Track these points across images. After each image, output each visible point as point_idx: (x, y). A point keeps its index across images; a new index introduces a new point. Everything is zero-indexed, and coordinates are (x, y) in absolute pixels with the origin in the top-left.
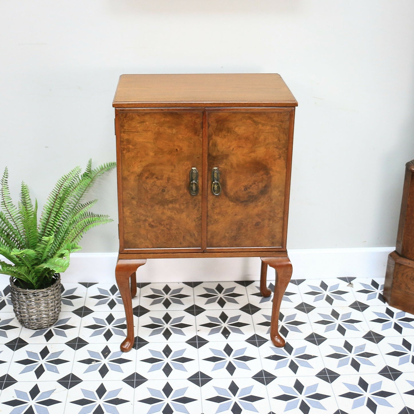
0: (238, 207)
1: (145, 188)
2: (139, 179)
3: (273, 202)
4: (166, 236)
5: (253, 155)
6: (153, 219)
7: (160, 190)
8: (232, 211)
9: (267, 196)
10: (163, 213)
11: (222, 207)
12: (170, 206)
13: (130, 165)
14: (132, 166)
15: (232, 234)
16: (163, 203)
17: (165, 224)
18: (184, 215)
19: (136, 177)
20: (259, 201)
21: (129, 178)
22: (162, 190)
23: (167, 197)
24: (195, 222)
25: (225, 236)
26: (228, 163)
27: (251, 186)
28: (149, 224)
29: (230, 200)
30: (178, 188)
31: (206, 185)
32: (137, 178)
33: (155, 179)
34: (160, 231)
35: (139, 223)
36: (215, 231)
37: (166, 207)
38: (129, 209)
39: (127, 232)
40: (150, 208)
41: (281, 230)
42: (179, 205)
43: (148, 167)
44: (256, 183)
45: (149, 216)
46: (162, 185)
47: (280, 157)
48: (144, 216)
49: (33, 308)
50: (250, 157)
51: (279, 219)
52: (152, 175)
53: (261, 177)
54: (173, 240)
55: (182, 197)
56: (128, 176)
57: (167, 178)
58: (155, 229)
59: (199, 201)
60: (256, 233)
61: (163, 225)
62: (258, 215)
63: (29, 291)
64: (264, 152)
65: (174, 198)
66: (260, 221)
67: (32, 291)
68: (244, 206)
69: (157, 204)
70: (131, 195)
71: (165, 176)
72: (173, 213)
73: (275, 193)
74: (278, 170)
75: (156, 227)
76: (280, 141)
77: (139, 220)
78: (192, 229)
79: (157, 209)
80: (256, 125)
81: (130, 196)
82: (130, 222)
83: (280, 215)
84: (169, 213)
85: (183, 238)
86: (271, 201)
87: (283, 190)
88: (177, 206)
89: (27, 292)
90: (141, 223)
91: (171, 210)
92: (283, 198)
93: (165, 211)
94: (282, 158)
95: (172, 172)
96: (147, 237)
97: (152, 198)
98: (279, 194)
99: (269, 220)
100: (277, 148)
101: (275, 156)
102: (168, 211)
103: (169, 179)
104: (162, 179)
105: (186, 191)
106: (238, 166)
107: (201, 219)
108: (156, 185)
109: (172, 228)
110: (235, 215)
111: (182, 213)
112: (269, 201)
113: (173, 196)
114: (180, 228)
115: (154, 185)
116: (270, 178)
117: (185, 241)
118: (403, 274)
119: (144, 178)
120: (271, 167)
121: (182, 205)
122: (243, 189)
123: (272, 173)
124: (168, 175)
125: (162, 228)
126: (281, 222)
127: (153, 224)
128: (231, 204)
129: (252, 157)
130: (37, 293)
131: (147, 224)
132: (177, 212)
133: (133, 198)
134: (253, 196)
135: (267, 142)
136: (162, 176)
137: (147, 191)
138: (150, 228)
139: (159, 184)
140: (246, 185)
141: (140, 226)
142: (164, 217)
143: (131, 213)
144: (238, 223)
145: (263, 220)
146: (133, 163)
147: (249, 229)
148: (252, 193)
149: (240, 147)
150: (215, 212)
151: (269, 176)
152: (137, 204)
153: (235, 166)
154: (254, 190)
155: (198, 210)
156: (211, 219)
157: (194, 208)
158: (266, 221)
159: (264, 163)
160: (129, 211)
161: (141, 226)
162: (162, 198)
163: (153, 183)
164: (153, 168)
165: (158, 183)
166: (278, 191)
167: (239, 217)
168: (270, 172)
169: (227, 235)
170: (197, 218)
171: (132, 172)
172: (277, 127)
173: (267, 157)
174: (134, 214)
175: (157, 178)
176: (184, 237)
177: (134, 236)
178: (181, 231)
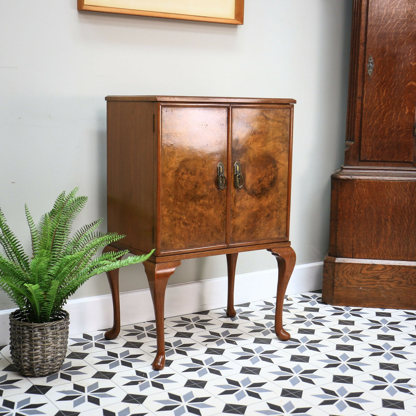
0: (254, 199)
1: (181, 184)
2: (176, 175)
3: (279, 193)
4: (197, 234)
5: (264, 148)
6: (187, 217)
7: (193, 186)
8: (250, 204)
9: (275, 188)
10: (195, 210)
11: (242, 200)
12: (201, 201)
13: (169, 161)
14: (170, 162)
15: (250, 227)
16: (195, 198)
17: (197, 221)
18: (212, 211)
19: (173, 173)
20: (270, 193)
21: (168, 174)
22: (195, 186)
23: (199, 193)
24: (221, 217)
25: (244, 230)
26: (246, 157)
27: (263, 178)
28: (183, 222)
29: (248, 194)
30: (207, 183)
31: (230, 179)
32: (175, 173)
33: (190, 175)
34: (192, 229)
35: (174, 222)
36: (236, 226)
37: (198, 203)
38: (166, 207)
39: (164, 232)
40: (184, 205)
41: (286, 221)
42: (209, 200)
43: (184, 163)
44: (267, 175)
45: (184, 214)
46: (195, 181)
47: (284, 150)
48: (179, 214)
49: (49, 346)
50: (263, 150)
51: (283, 209)
52: (187, 170)
53: (271, 170)
54: (203, 237)
55: (210, 192)
56: (167, 172)
57: (199, 174)
58: (188, 227)
59: (224, 196)
60: (268, 224)
61: (195, 222)
62: (268, 207)
63: (47, 324)
64: (273, 146)
65: (204, 194)
66: (270, 212)
67: (50, 324)
68: (259, 199)
69: (190, 200)
70: (169, 192)
71: (198, 171)
72: (204, 209)
73: (281, 185)
74: (282, 163)
75: (189, 224)
76: (283, 136)
77: (175, 219)
78: (218, 224)
79: (191, 206)
80: (267, 120)
81: (167, 193)
82: (167, 221)
83: (284, 206)
84: (200, 209)
85: (211, 235)
86: (278, 192)
87: (287, 182)
88: (207, 201)
89: (44, 325)
90: (177, 222)
91: (202, 206)
92: (287, 189)
93: (197, 207)
94: (285, 151)
95: (203, 167)
96: (182, 236)
97: (187, 195)
98: (283, 185)
99: (277, 211)
100: (281, 142)
101: (280, 149)
102: (199, 207)
103: (201, 174)
104: (194, 174)
105: (214, 186)
106: (254, 159)
107: (226, 214)
108: (190, 181)
109: (202, 224)
110: (252, 208)
111: (211, 209)
112: (277, 192)
113: (203, 192)
114: (209, 224)
115: (189, 181)
116: (277, 170)
117: (213, 238)
118: (343, 272)
119: (180, 174)
120: (277, 160)
121: (211, 200)
122: (258, 182)
123: (278, 166)
124: (200, 171)
125: (194, 225)
126: (285, 212)
127: (186, 221)
128: (249, 196)
129: (264, 151)
130: (55, 325)
131: (181, 222)
132: (207, 208)
133: (170, 196)
134: (265, 188)
135: (275, 136)
136: (195, 171)
137: (182, 187)
138: (184, 226)
139: (192, 180)
140: (260, 178)
141: (175, 225)
142: (196, 214)
143: (168, 211)
144: (254, 215)
145: (272, 211)
146: (172, 159)
147: (262, 221)
148: (264, 185)
149: (255, 141)
150: (236, 206)
151: (276, 169)
152: (173, 201)
153: (252, 159)
154: (266, 183)
155: (223, 205)
156: (234, 213)
157: (221, 203)
158: (275, 213)
159: (273, 156)
160: (167, 210)
161: (177, 224)
162: (195, 194)
163: (188, 178)
164: (187, 163)
165: (192, 178)
166: (282, 182)
167: (255, 210)
168: (277, 165)
169: (245, 228)
170: (223, 213)
171: (170, 167)
172: (281, 122)
173: (275, 151)
174: (171, 212)
175: (191, 173)
176: (212, 233)
177: (170, 236)
178: (210, 228)
